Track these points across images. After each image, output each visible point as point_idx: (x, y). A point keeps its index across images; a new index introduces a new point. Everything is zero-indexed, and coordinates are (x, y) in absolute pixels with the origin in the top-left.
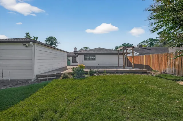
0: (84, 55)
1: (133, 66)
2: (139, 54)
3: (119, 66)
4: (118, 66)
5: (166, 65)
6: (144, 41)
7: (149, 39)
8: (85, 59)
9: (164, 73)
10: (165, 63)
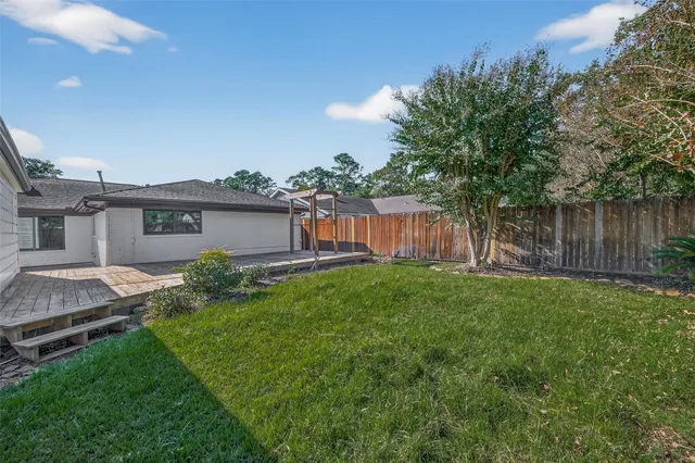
0: (144, 210)
1: (336, 248)
2: (327, 213)
3: (292, 252)
4: (289, 249)
5: (399, 241)
6: (303, 174)
7: (316, 169)
8: (148, 229)
9: (396, 256)
10: (397, 236)
